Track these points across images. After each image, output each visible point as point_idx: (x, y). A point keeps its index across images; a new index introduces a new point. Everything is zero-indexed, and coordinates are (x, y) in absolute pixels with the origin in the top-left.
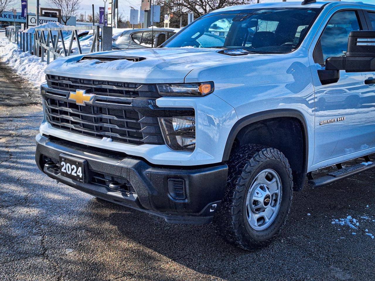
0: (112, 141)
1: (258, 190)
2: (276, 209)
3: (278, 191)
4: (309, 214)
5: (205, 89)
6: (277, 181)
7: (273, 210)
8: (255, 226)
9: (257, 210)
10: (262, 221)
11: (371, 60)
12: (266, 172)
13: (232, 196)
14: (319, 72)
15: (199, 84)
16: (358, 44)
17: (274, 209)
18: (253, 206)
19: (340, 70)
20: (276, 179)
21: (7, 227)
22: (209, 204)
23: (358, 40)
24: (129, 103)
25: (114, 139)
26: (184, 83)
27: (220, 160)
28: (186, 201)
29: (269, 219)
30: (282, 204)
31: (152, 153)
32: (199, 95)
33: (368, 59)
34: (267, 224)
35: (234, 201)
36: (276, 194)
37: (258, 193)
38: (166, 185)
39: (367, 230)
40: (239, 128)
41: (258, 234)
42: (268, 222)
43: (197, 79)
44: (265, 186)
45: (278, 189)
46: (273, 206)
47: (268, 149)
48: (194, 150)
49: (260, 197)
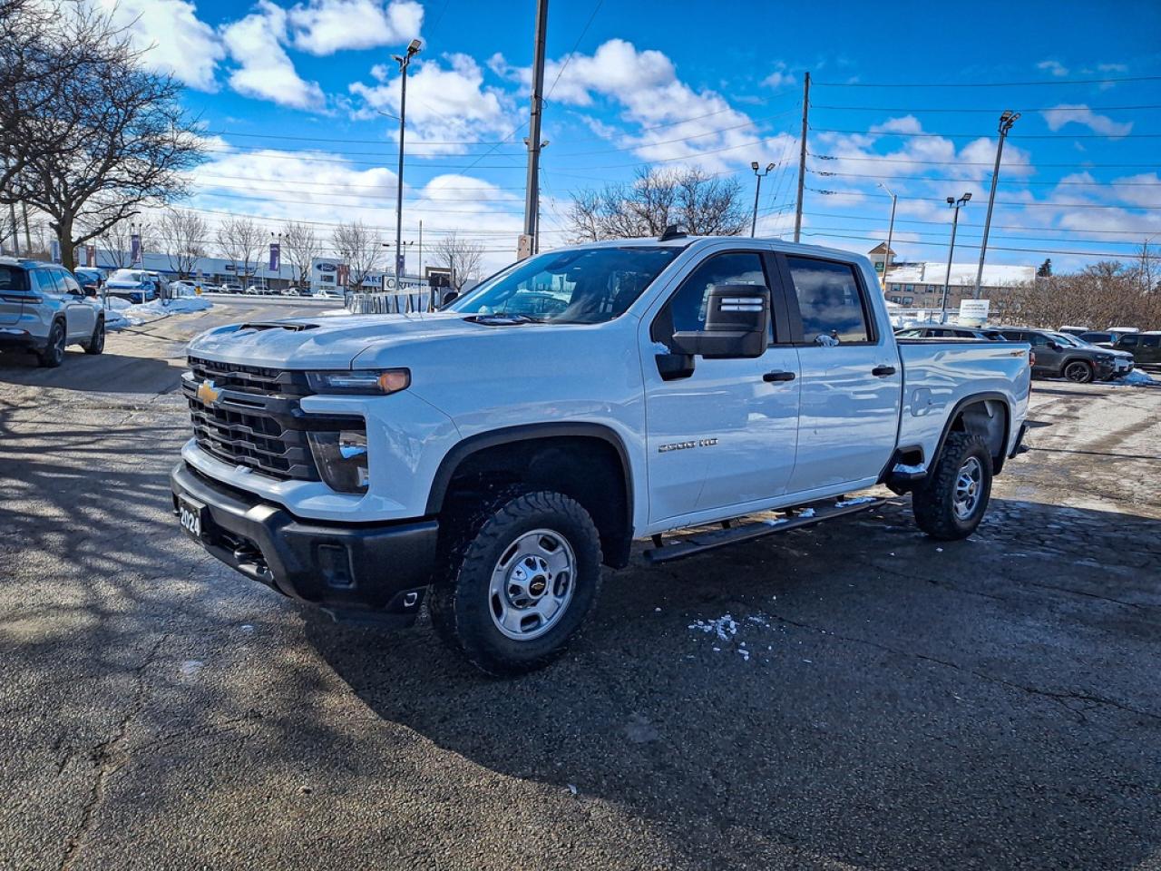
0: (251, 472)
1: (522, 566)
2: (565, 601)
3: (568, 568)
4: (658, 609)
5: (393, 382)
6: (565, 551)
7: (558, 604)
8: (515, 632)
9: (519, 603)
10: (535, 623)
11: (744, 336)
12: (538, 534)
13: (455, 578)
14: (658, 357)
15: (380, 372)
16: (723, 308)
17: (560, 600)
18: (511, 595)
19: (696, 356)
20: (564, 547)
21: (124, 614)
22: (400, 593)
23: (724, 301)
24: (263, 405)
25: (255, 469)
26: (351, 370)
27: (421, 513)
28: (351, 586)
29: (549, 620)
30: (576, 593)
31: (297, 495)
32: (377, 391)
33: (740, 334)
34: (542, 628)
35: (459, 587)
36: (567, 575)
37: (519, 573)
38: (314, 555)
39: (743, 644)
40: (462, 455)
41: (518, 647)
42: (546, 625)
43: (374, 362)
44: (538, 559)
45: (569, 565)
46: (560, 597)
47: (541, 494)
48: (366, 493)
49: (523, 578)
